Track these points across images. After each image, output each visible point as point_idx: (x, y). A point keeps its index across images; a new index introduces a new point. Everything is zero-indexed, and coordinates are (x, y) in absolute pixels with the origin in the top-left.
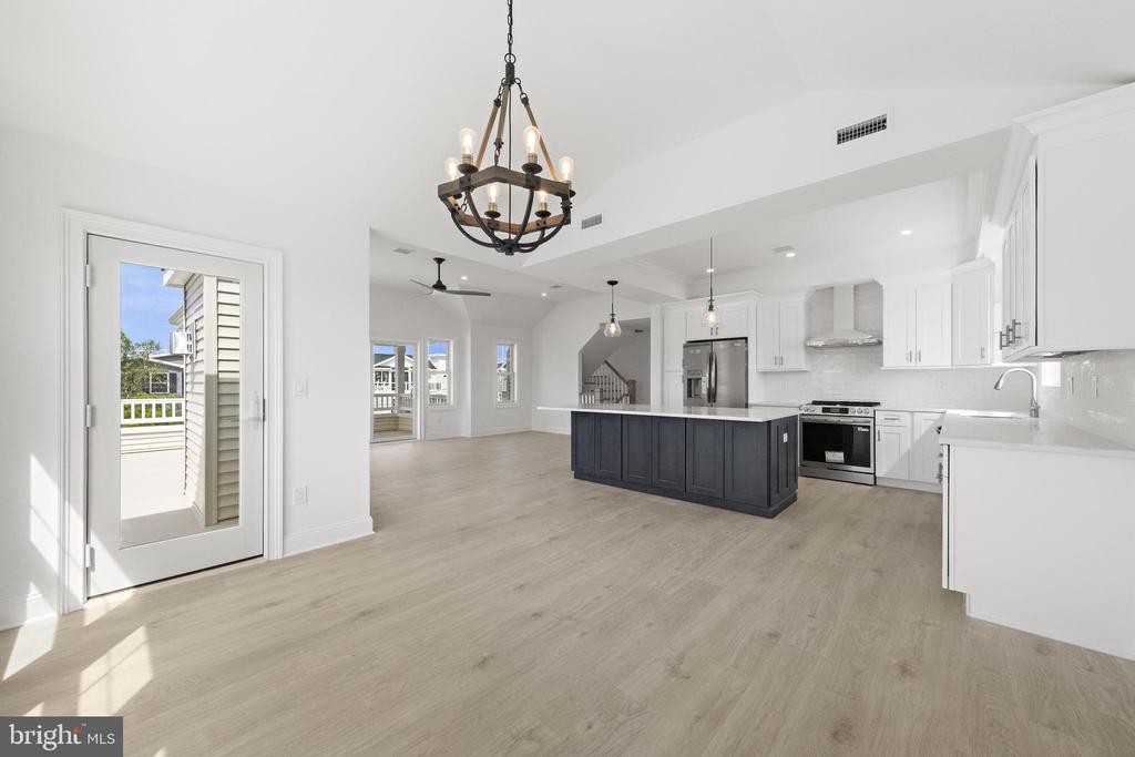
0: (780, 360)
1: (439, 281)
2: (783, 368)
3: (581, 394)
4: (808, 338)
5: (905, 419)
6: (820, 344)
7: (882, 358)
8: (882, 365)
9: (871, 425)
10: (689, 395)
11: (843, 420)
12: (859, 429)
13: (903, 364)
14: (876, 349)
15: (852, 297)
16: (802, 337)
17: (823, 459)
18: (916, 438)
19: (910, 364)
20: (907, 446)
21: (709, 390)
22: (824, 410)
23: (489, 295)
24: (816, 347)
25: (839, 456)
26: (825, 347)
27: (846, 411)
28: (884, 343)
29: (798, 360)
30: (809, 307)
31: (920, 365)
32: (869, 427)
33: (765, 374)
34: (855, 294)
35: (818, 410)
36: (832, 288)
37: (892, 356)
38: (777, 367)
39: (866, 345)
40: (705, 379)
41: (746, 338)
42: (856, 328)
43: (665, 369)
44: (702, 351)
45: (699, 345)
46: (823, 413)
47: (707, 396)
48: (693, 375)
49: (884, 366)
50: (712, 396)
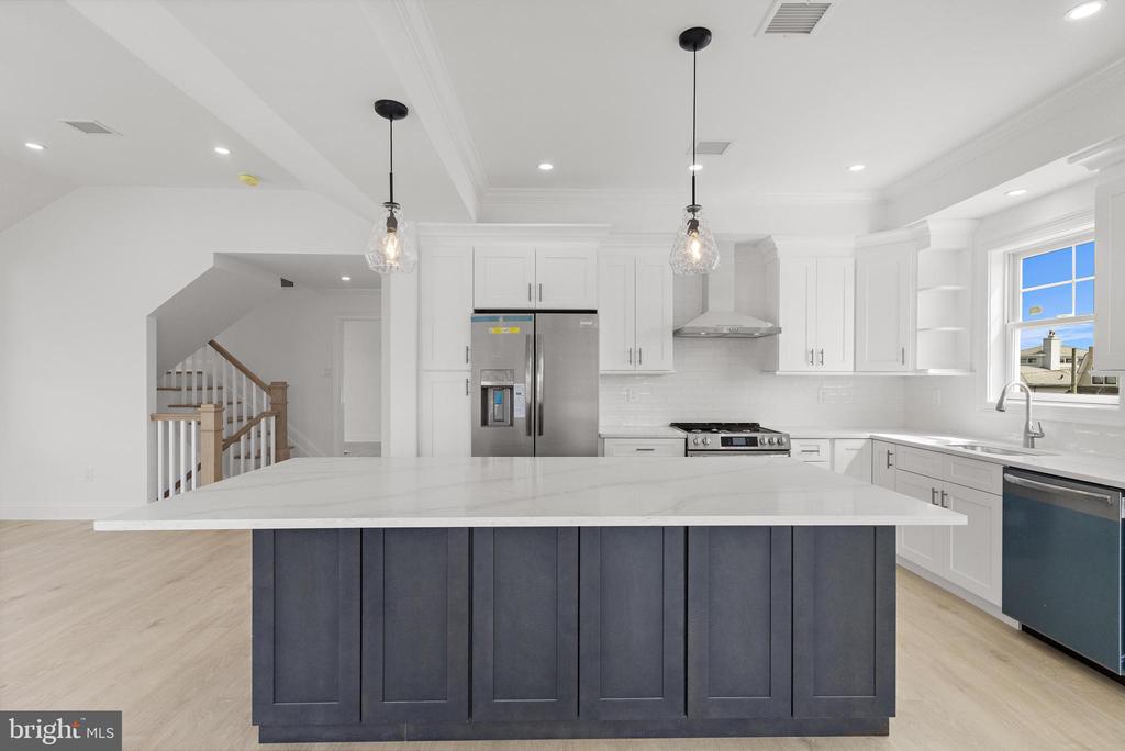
0: (636, 355)
2: (643, 369)
3: (153, 418)
10: (484, 422)
14: (767, 344)
15: (734, 260)
16: (671, 318)
19: (813, 367)
21: (528, 409)
22: (724, 441)
27: (754, 442)
29: (661, 355)
31: (823, 370)
37: (790, 355)
38: (631, 367)
40: (522, 387)
41: (595, 313)
42: (736, 310)
43: (423, 365)
44: (517, 330)
45: (515, 319)
46: (723, 445)
47: (524, 423)
48: (497, 379)
49: (780, 369)
50: (536, 422)
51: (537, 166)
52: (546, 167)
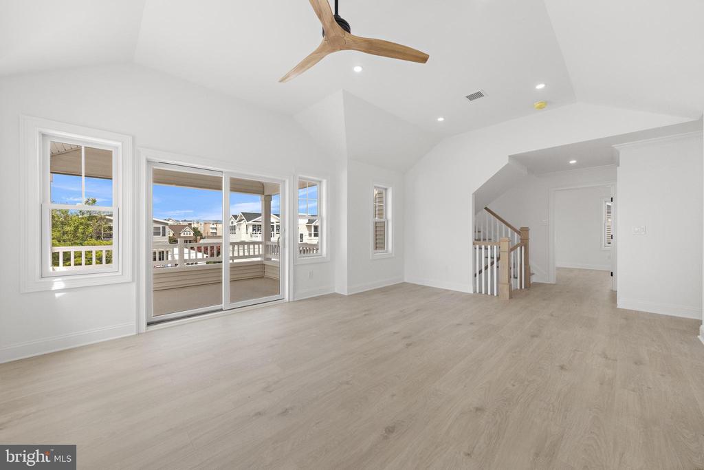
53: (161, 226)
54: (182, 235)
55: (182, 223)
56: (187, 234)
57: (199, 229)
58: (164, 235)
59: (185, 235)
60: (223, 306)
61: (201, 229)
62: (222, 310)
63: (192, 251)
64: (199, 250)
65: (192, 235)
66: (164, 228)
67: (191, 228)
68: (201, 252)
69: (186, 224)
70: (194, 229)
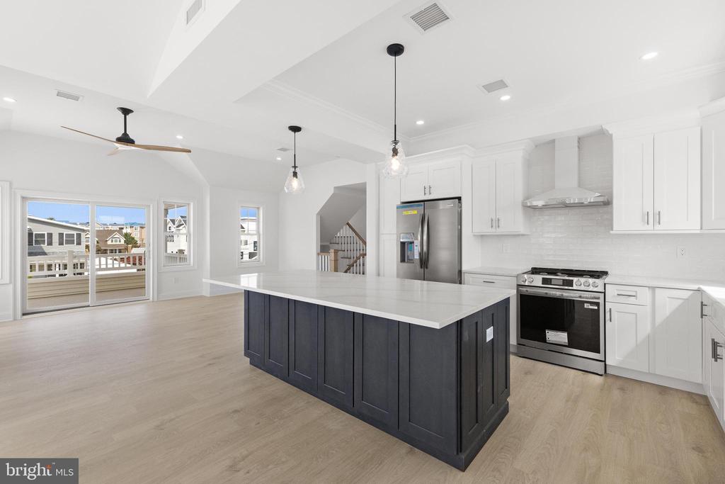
0: (495, 223)
1: (125, 134)
2: (499, 231)
3: (318, 254)
4: (527, 198)
5: (644, 296)
6: (540, 203)
7: (611, 220)
8: (612, 230)
9: (601, 301)
10: (403, 260)
11: (567, 295)
12: (586, 306)
13: (637, 226)
14: (605, 209)
15: (577, 149)
16: (520, 198)
17: (543, 339)
18: (659, 320)
19: (647, 227)
20: (646, 329)
21: (421, 254)
22: (545, 281)
23: (190, 151)
24: (534, 208)
25: (562, 337)
26: (545, 207)
27: (570, 283)
28: (615, 202)
29: (515, 222)
30: (529, 164)
31: (659, 229)
32: (598, 304)
33: (482, 237)
34: (579, 147)
35: (538, 280)
36: (553, 141)
37: (625, 217)
38: (493, 230)
39: (591, 205)
40: (417, 243)
41: (459, 199)
42: (580, 184)
43: (381, 232)
44: (415, 212)
45: (411, 206)
46: (543, 284)
47: (419, 261)
48: (407, 238)
49: (614, 229)
50: (424, 261)
51: (415, 122)
52: (420, 123)
53: (75, 233)
54: (109, 243)
55: (110, 228)
56: (116, 241)
57: (133, 236)
58: (79, 243)
59: (114, 243)
60: (89, 303)
61: (136, 234)
62: (89, 306)
63: (115, 262)
64: (122, 260)
65: (123, 242)
66: (79, 236)
67: (121, 234)
68: (124, 262)
69: (116, 228)
70: (126, 235)
